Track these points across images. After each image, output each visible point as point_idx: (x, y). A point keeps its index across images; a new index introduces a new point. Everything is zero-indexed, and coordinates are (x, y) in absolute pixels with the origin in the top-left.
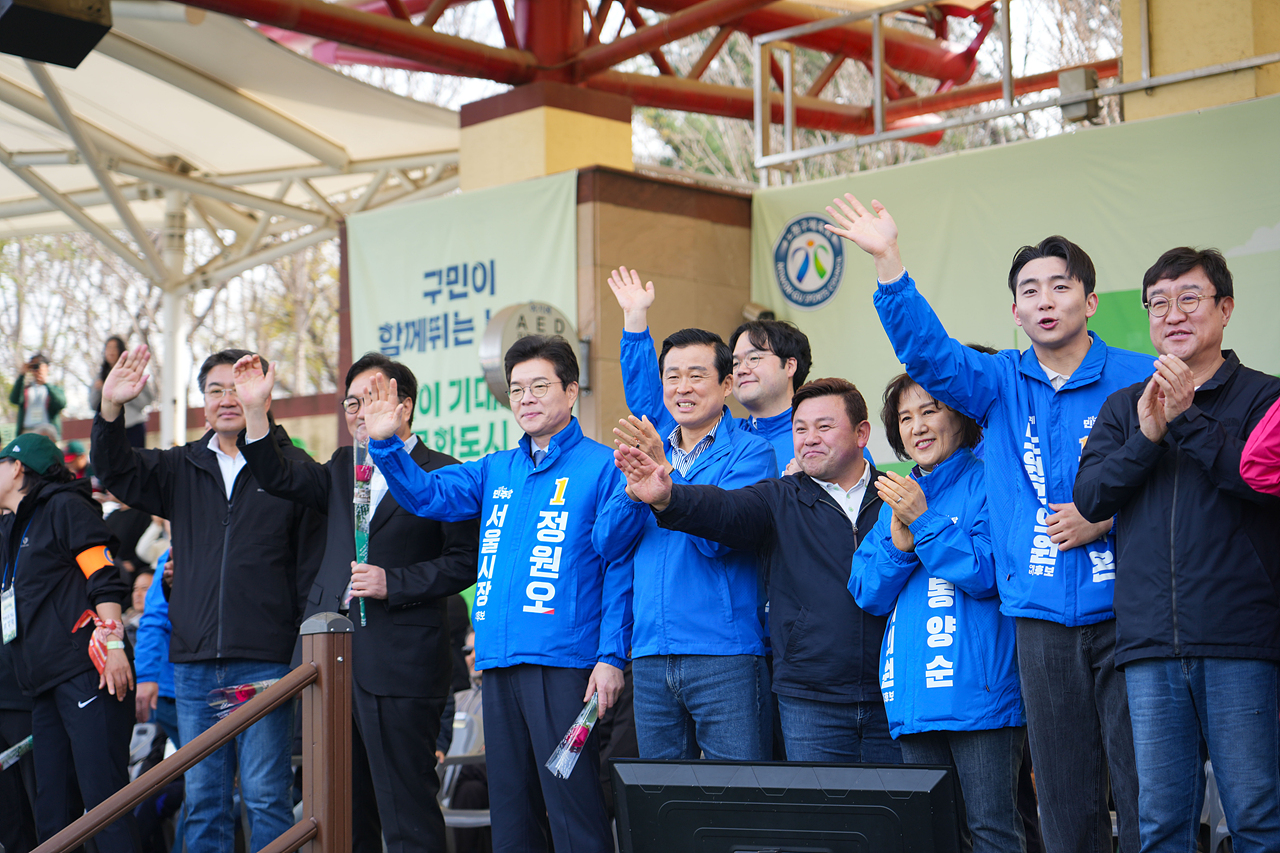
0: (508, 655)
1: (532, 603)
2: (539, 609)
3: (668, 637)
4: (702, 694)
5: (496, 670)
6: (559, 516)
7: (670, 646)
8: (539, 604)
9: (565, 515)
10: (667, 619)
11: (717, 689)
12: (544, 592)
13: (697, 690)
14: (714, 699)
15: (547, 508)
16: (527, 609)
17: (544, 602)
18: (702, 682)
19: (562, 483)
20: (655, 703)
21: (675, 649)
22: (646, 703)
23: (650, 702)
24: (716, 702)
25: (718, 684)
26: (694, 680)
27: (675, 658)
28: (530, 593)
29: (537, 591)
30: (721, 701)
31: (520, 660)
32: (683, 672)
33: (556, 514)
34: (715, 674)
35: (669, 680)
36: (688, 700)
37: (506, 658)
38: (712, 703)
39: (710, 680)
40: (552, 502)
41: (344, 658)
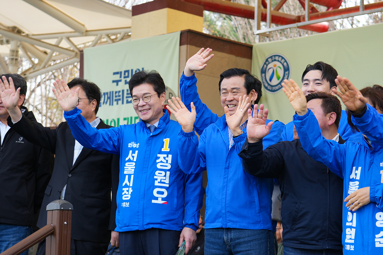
0: (144, 224)
1: (157, 199)
2: (160, 201)
3: (227, 219)
4: (241, 246)
5: (137, 232)
6: (167, 157)
7: (228, 224)
8: (160, 199)
9: (170, 156)
10: (227, 210)
11: (249, 244)
12: (162, 193)
13: (239, 244)
14: (247, 249)
15: (161, 152)
16: (154, 201)
17: (162, 198)
18: (242, 240)
19: (167, 141)
20: (217, 249)
21: (230, 225)
22: (212, 249)
23: (214, 249)
24: (248, 250)
25: (250, 241)
26: (238, 239)
27: (229, 229)
28: (155, 194)
29: (158, 193)
30: (251, 250)
31: (151, 226)
32: (232, 235)
33: (165, 156)
34: (249, 236)
35: (225, 238)
36: (234, 248)
37: (143, 225)
38: (246, 251)
39: (246, 239)
40: (163, 150)
41: (67, 223)
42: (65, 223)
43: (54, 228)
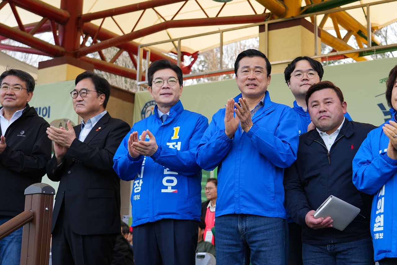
0: (155, 215)
1: (166, 188)
2: (170, 190)
3: (241, 204)
4: (258, 235)
5: (148, 224)
6: (177, 144)
7: (242, 209)
8: (170, 188)
9: (179, 143)
10: (241, 195)
11: (266, 233)
12: (172, 181)
13: (255, 233)
14: (264, 238)
15: (170, 141)
16: (163, 191)
17: (172, 186)
18: (258, 229)
19: (177, 129)
20: (230, 239)
21: (244, 211)
22: (224, 239)
23: (227, 239)
24: (265, 240)
25: (266, 230)
26: (253, 227)
27: (243, 216)
28: (164, 183)
29: (168, 181)
30: (267, 240)
31: (162, 217)
32: (248, 223)
33: (175, 143)
34: (265, 225)
35: (240, 227)
36: (249, 238)
37: (154, 217)
38: (262, 240)
39: (262, 228)
40: (173, 138)
41: (48, 208)
42: (47, 209)
43: (34, 215)
